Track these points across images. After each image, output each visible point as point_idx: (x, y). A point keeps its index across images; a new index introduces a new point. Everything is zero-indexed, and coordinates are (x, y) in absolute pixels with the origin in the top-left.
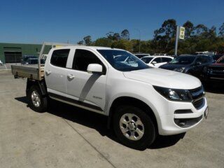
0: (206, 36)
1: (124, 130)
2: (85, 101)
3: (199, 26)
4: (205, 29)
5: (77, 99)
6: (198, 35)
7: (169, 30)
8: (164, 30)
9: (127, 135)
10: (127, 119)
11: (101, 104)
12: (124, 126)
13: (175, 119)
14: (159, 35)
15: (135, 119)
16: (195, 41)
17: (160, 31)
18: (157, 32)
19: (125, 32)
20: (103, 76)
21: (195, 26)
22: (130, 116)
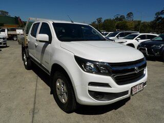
13: (89, 91)
14: (160, 16)
18: (158, 14)
19: (130, 15)
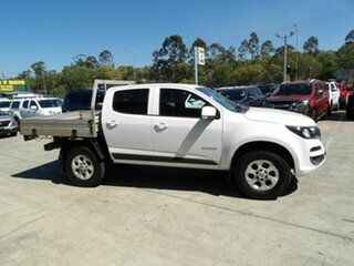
0: (224, 59)
1: (251, 182)
2: (186, 157)
3: (214, 46)
4: (221, 49)
5: (173, 155)
6: (213, 58)
7: (174, 52)
8: (166, 52)
9: (256, 187)
10: (255, 167)
11: (215, 156)
12: (251, 176)
15: (266, 166)
16: (210, 67)
17: (161, 53)
20: (215, 121)
21: (208, 45)
22: (259, 163)
